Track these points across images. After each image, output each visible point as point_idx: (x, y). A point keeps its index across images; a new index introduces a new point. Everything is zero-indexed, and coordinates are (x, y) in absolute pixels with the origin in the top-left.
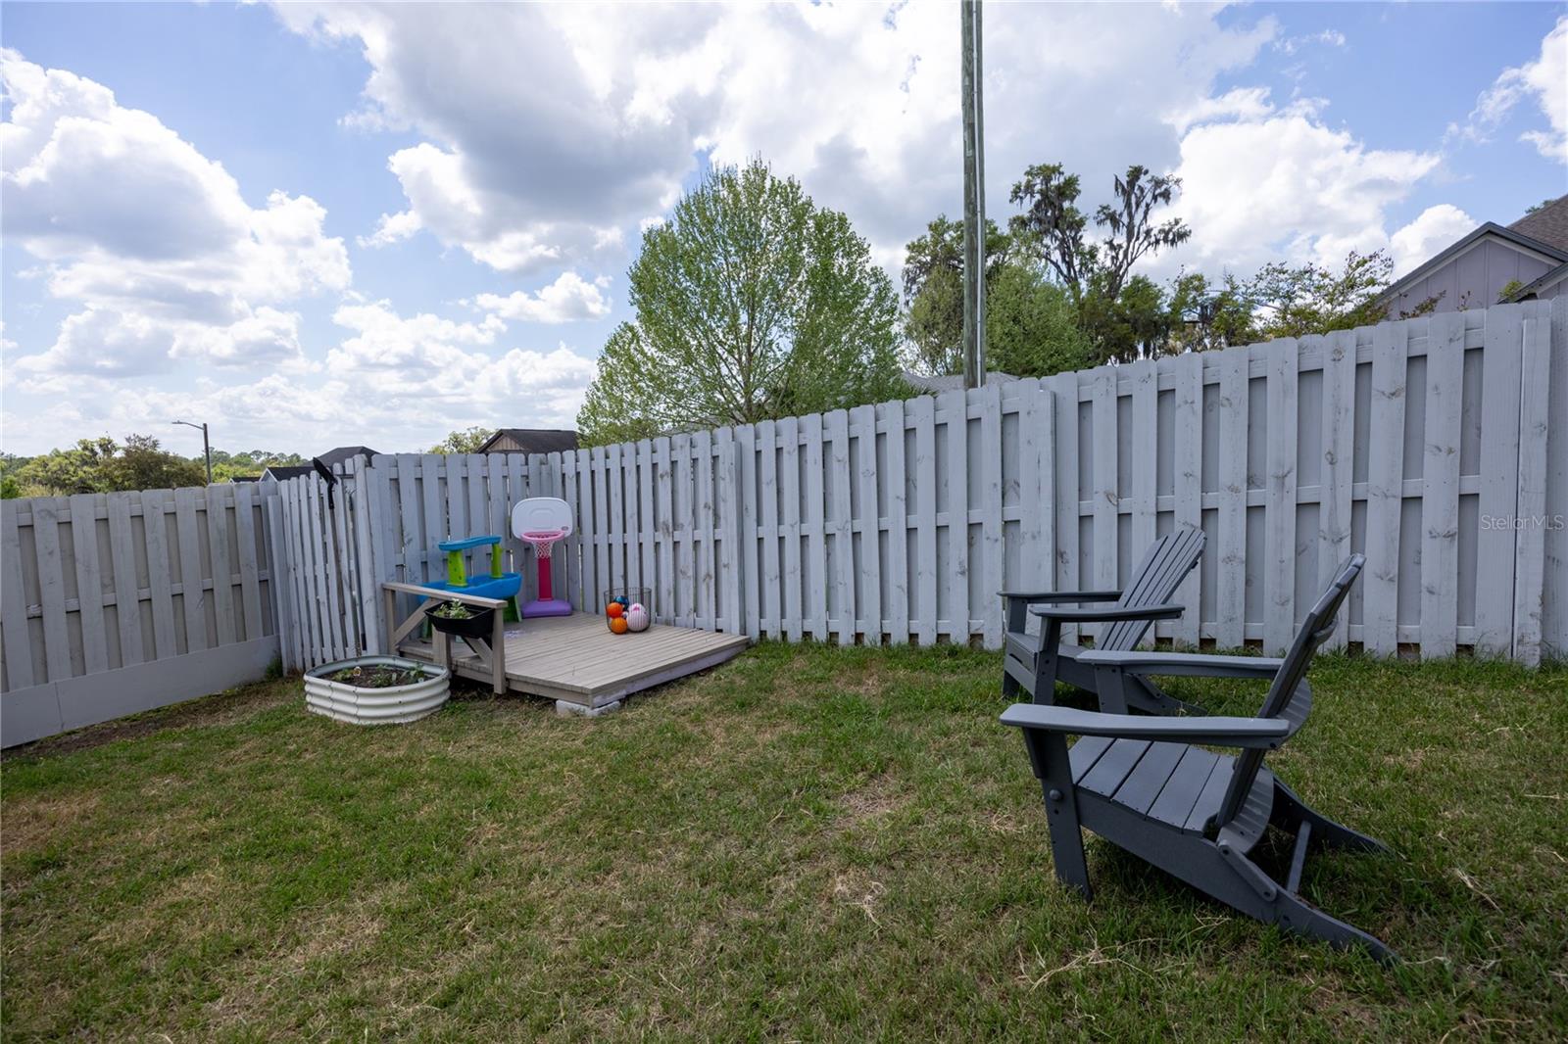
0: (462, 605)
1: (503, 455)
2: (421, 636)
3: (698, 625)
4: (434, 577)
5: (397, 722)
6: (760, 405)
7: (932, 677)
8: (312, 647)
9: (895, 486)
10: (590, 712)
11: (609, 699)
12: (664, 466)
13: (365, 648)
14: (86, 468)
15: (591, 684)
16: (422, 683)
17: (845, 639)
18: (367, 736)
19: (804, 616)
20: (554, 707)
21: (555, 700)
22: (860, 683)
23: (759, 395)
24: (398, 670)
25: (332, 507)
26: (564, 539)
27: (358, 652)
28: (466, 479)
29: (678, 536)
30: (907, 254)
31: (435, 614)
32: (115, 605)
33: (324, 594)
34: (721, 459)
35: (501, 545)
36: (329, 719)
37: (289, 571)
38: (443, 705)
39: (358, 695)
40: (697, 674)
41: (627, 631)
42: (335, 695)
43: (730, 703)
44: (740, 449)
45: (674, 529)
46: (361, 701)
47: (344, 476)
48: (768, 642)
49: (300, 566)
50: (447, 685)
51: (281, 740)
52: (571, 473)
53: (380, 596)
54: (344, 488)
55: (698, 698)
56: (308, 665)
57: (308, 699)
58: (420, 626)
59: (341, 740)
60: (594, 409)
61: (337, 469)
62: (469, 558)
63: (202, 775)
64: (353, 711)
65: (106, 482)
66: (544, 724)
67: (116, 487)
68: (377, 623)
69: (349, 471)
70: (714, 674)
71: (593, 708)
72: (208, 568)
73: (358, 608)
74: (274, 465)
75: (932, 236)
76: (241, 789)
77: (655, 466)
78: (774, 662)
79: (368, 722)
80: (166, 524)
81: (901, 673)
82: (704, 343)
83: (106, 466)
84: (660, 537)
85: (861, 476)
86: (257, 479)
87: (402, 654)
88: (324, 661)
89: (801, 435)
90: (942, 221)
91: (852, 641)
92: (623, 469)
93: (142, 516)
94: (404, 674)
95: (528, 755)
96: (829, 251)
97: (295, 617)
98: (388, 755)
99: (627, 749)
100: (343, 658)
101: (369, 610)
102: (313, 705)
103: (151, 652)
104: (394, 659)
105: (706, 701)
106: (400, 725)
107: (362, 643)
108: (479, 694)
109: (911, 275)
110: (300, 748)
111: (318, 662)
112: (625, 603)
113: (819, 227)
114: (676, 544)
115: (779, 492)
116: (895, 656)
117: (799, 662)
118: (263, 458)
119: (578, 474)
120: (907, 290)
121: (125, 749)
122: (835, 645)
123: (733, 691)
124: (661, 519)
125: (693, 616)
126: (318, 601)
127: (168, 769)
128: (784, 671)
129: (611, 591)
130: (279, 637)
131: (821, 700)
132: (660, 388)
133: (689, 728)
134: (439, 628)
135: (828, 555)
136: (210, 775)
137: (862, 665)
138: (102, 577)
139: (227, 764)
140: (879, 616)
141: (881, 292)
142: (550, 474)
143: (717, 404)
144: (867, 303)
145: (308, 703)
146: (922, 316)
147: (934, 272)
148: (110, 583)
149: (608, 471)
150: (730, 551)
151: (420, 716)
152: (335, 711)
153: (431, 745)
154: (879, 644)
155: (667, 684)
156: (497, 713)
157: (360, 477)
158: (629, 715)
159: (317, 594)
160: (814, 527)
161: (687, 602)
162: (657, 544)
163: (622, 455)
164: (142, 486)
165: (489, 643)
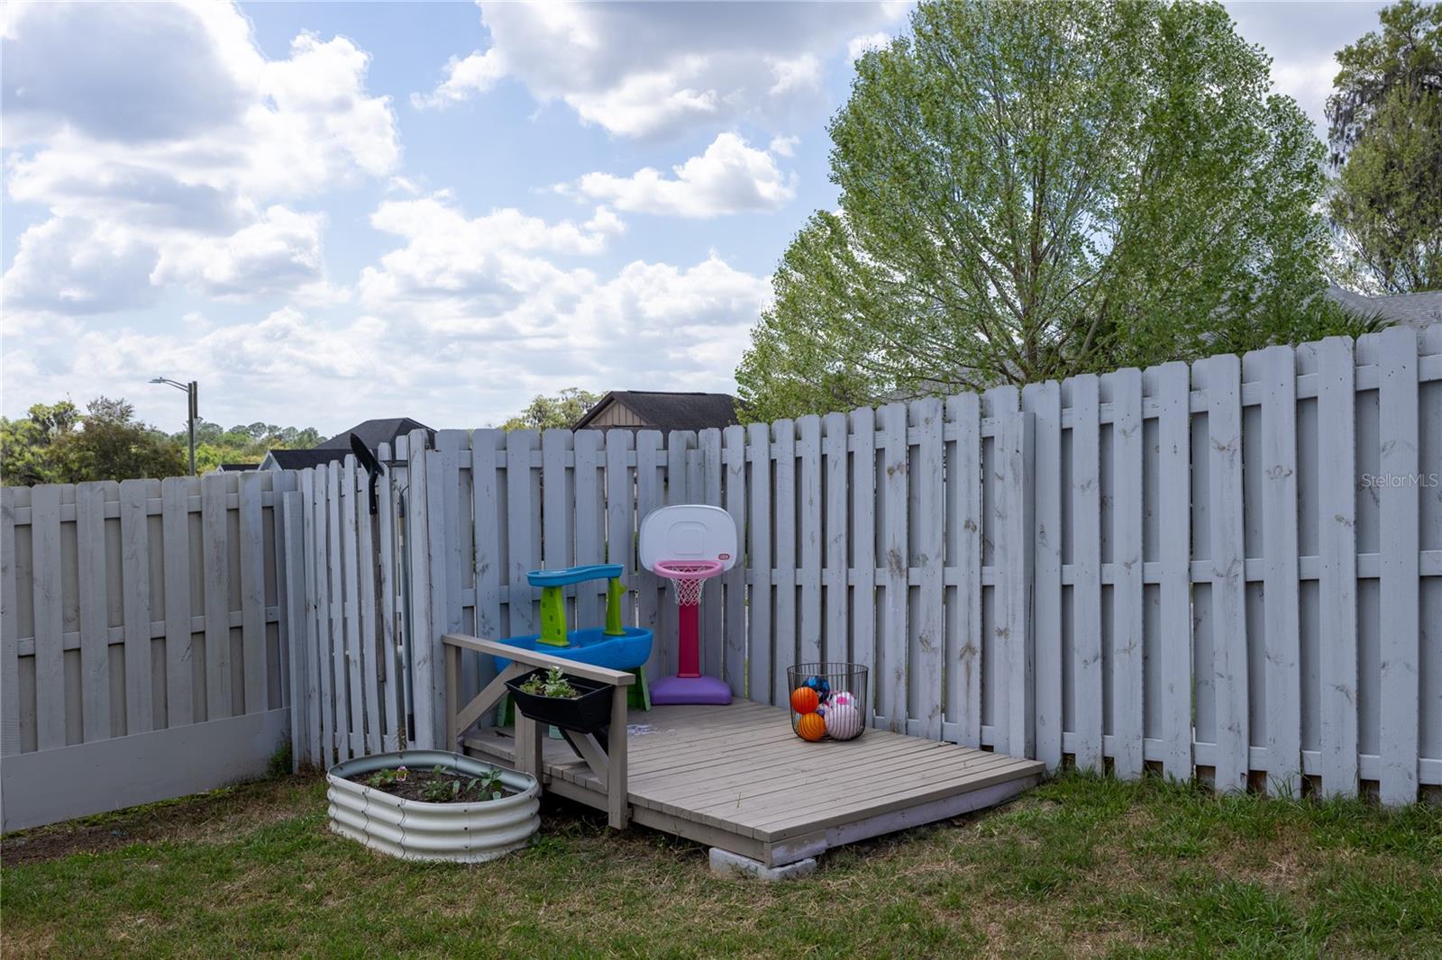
0: (564, 676)
1: (629, 433)
2: (495, 724)
3: (949, 735)
4: (518, 630)
5: (461, 860)
6: (1050, 350)
7: (1411, 866)
8: (335, 730)
9: (1335, 496)
10: (766, 874)
11: (797, 853)
12: (896, 454)
13: (412, 738)
14: (35, 449)
15: (769, 822)
16: (498, 802)
17: (1228, 779)
18: (416, 880)
19: (1147, 731)
20: (705, 860)
21: (707, 848)
22: (1261, 865)
23: (1052, 332)
24: (464, 777)
25: (374, 510)
26: (723, 575)
27: (402, 744)
28: (571, 470)
29: (916, 576)
30: (1336, 68)
31: (522, 688)
32: (79, 650)
33: (358, 645)
34: (997, 444)
35: (622, 583)
36: (361, 847)
37: (307, 609)
38: (529, 840)
39: (405, 812)
40: (949, 822)
41: (823, 737)
42: (373, 810)
43: (1014, 880)
44: (1033, 426)
45: (910, 565)
46: (410, 822)
47: (393, 463)
48: (1077, 776)
49: (325, 601)
50: (535, 806)
51: (294, 875)
52: (736, 463)
53: (438, 654)
54: (392, 482)
55: (954, 867)
56: (329, 758)
57: (332, 811)
58: (495, 709)
59: (379, 883)
60: (764, 357)
61: (384, 451)
62: (571, 600)
63: (187, 917)
64: (396, 836)
65: (59, 469)
66: (691, 887)
67: (72, 476)
68: (433, 699)
69: (401, 455)
70: (979, 826)
71: (771, 867)
72: (199, 602)
73: (405, 672)
74: (277, 447)
75: (1388, 32)
76: (240, 944)
77: (879, 453)
78: (1090, 812)
79: (418, 857)
80: (149, 531)
81: (1347, 855)
82: (957, 241)
83: (60, 446)
84: (885, 577)
85: (1265, 478)
86: (255, 467)
87: (467, 751)
88: (351, 754)
89: (1149, 401)
90: (1409, 7)
91: (1242, 785)
92: (824, 458)
93: (119, 519)
94: (472, 784)
95: (666, 936)
96: (1187, 72)
97: (314, 682)
98: (447, 913)
99: (832, 943)
100: (379, 752)
101: (422, 676)
102: (338, 822)
103: (121, 724)
104: (456, 757)
105: (969, 873)
106: (464, 866)
107: (409, 728)
108: (584, 827)
109: (1345, 107)
110: (319, 889)
111: (343, 757)
112: (822, 691)
113: (1169, 30)
114: (912, 590)
115: (1104, 503)
116: (1332, 821)
117: (1139, 817)
118: (265, 435)
119: (748, 465)
120: (1336, 134)
121: (86, 868)
122: (1208, 790)
123: (1017, 860)
124: (888, 545)
125: (939, 718)
126: (347, 658)
127: (142, 903)
128: (1112, 832)
129: (798, 666)
130: (289, 711)
131: (1187, 892)
132: (877, 321)
133: (942, 919)
134: (527, 712)
135: (1197, 621)
136: (197, 917)
137: (1263, 832)
138: (64, 607)
139: (220, 903)
140: (1297, 742)
141: (1286, 140)
142: (702, 465)
143: (978, 349)
144: (1261, 160)
145: (331, 819)
146: (1367, 180)
147: (1392, 99)
148: (73, 618)
149: (798, 460)
150: (1009, 607)
151: (495, 855)
152: (369, 835)
153: (512, 904)
154: (1297, 795)
155: (897, 836)
156: (613, 861)
157: (417, 465)
158: (834, 885)
159: (345, 647)
160: (1171, 567)
161: (929, 693)
162: (879, 590)
163: (824, 435)
164: (104, 474)
165: (604, 744)
